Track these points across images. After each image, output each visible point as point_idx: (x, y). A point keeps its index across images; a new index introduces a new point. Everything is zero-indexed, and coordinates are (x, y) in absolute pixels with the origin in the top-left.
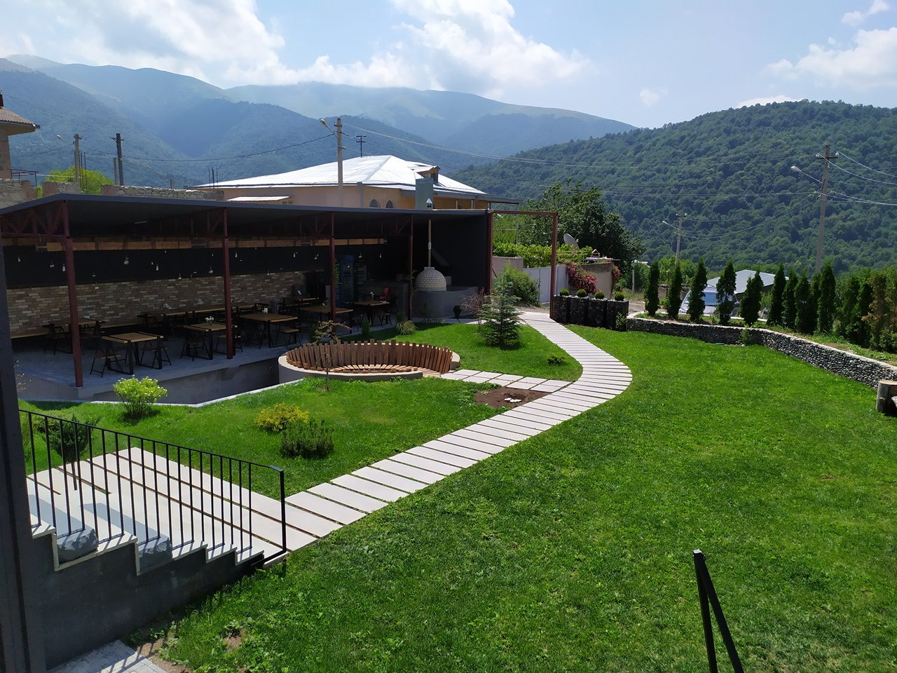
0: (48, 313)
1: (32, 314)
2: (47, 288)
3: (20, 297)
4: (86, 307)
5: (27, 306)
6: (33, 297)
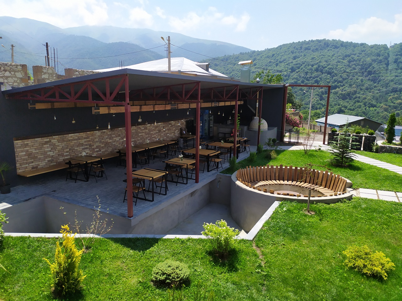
0: (62, 153)
1: (53, 154)
2: (62, 136)
3: (46, 143)
4: (83, 147)
5: (50, 149)
6: (54, 143)
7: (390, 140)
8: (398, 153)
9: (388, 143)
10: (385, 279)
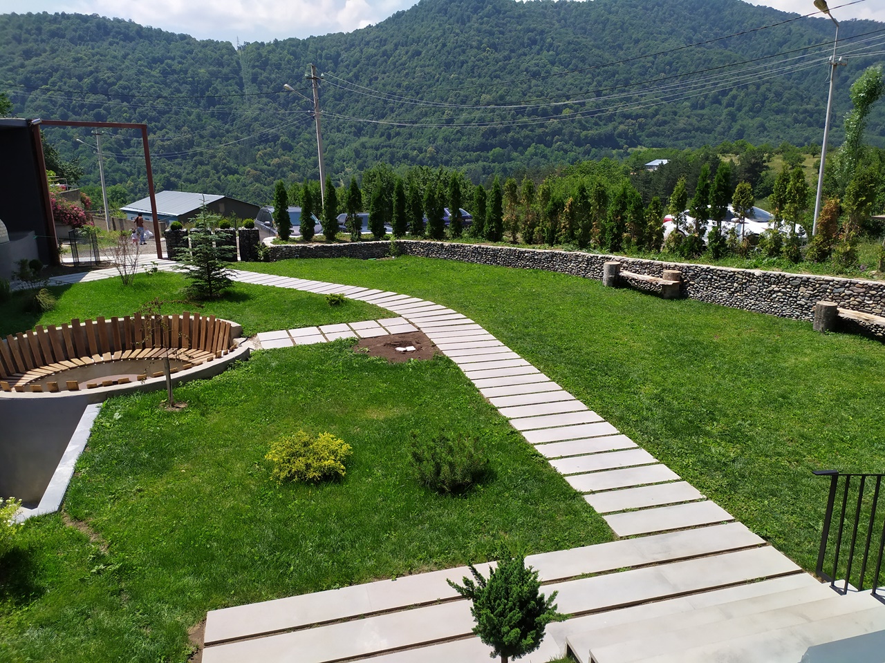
7: (285, 235)
8: (302, 257)
9: (283, 240)
10: (343, 474)
